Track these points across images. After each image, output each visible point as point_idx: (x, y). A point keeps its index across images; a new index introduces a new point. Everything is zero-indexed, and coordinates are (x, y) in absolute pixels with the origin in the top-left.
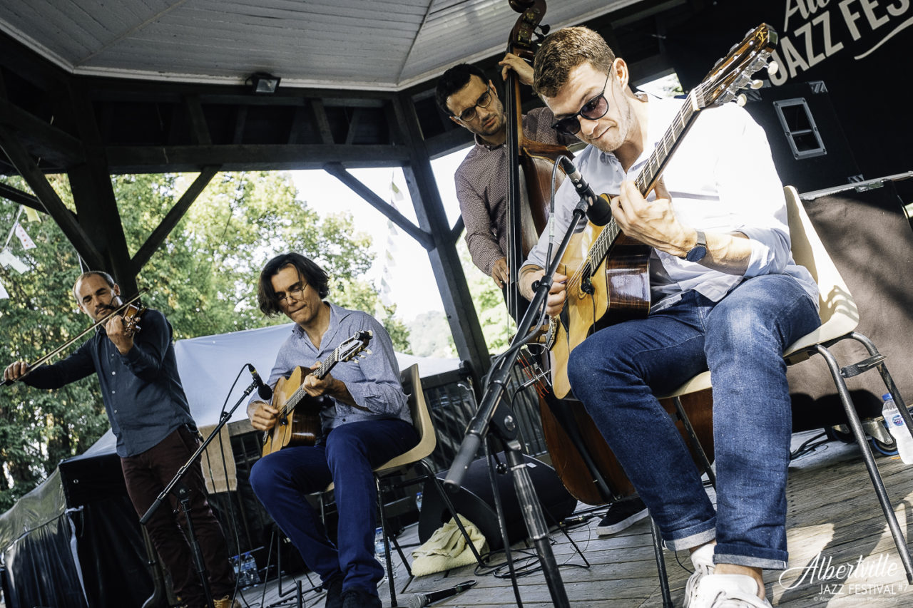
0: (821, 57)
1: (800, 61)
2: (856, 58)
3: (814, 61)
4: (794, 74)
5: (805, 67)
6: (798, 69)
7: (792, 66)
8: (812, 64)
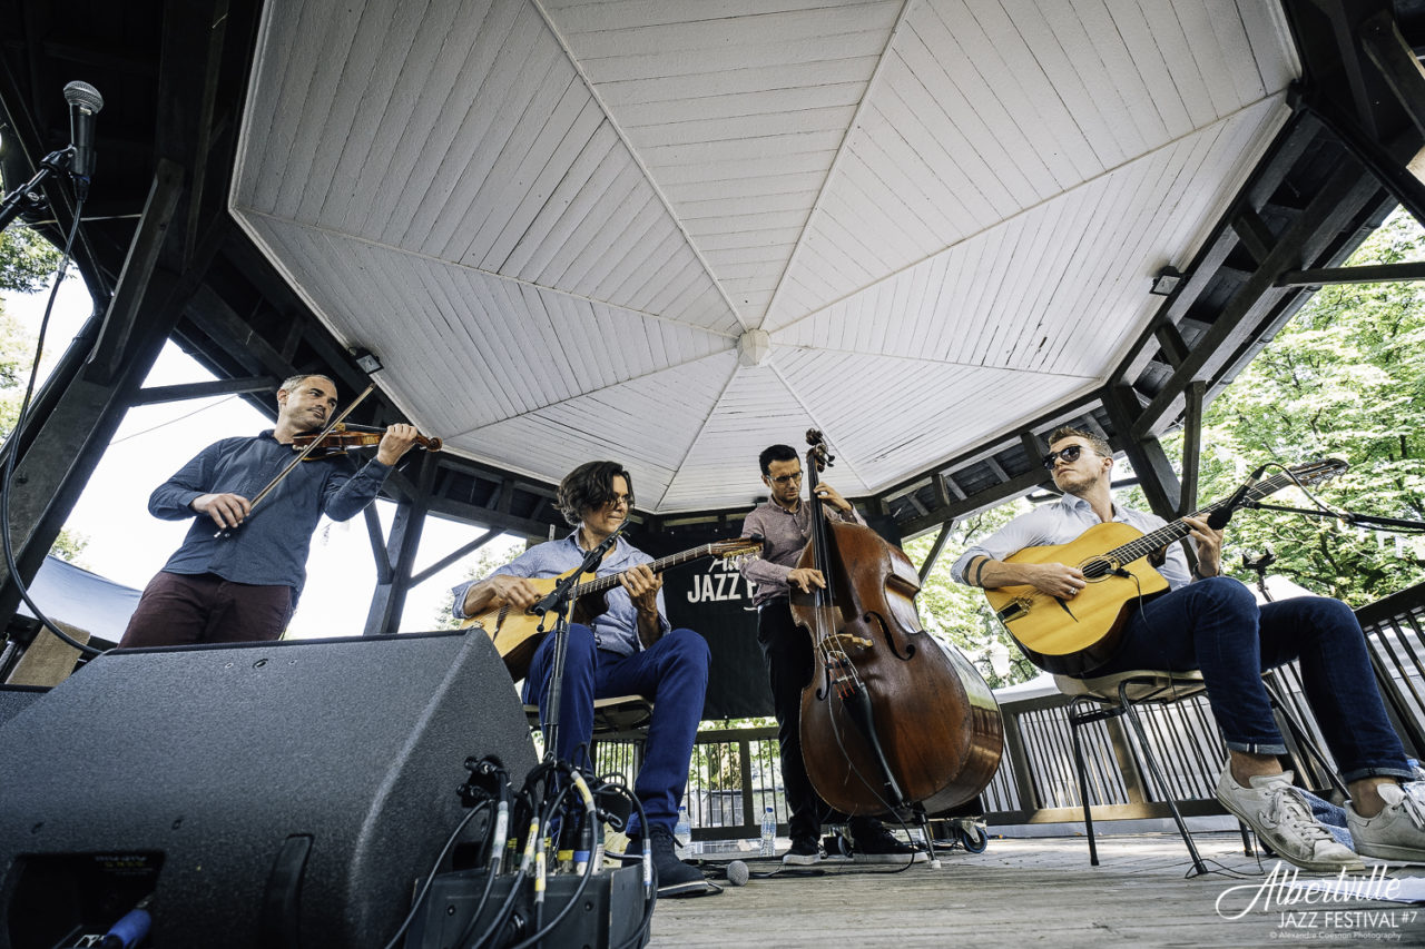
0: (725, 598)
1: (711, 594)
2: (746, 609)
3: (720, 598)
4: (704, 600)
5: (712, 599)
6: (708, 598)
7: (705, 594)
8: (718, 599)
